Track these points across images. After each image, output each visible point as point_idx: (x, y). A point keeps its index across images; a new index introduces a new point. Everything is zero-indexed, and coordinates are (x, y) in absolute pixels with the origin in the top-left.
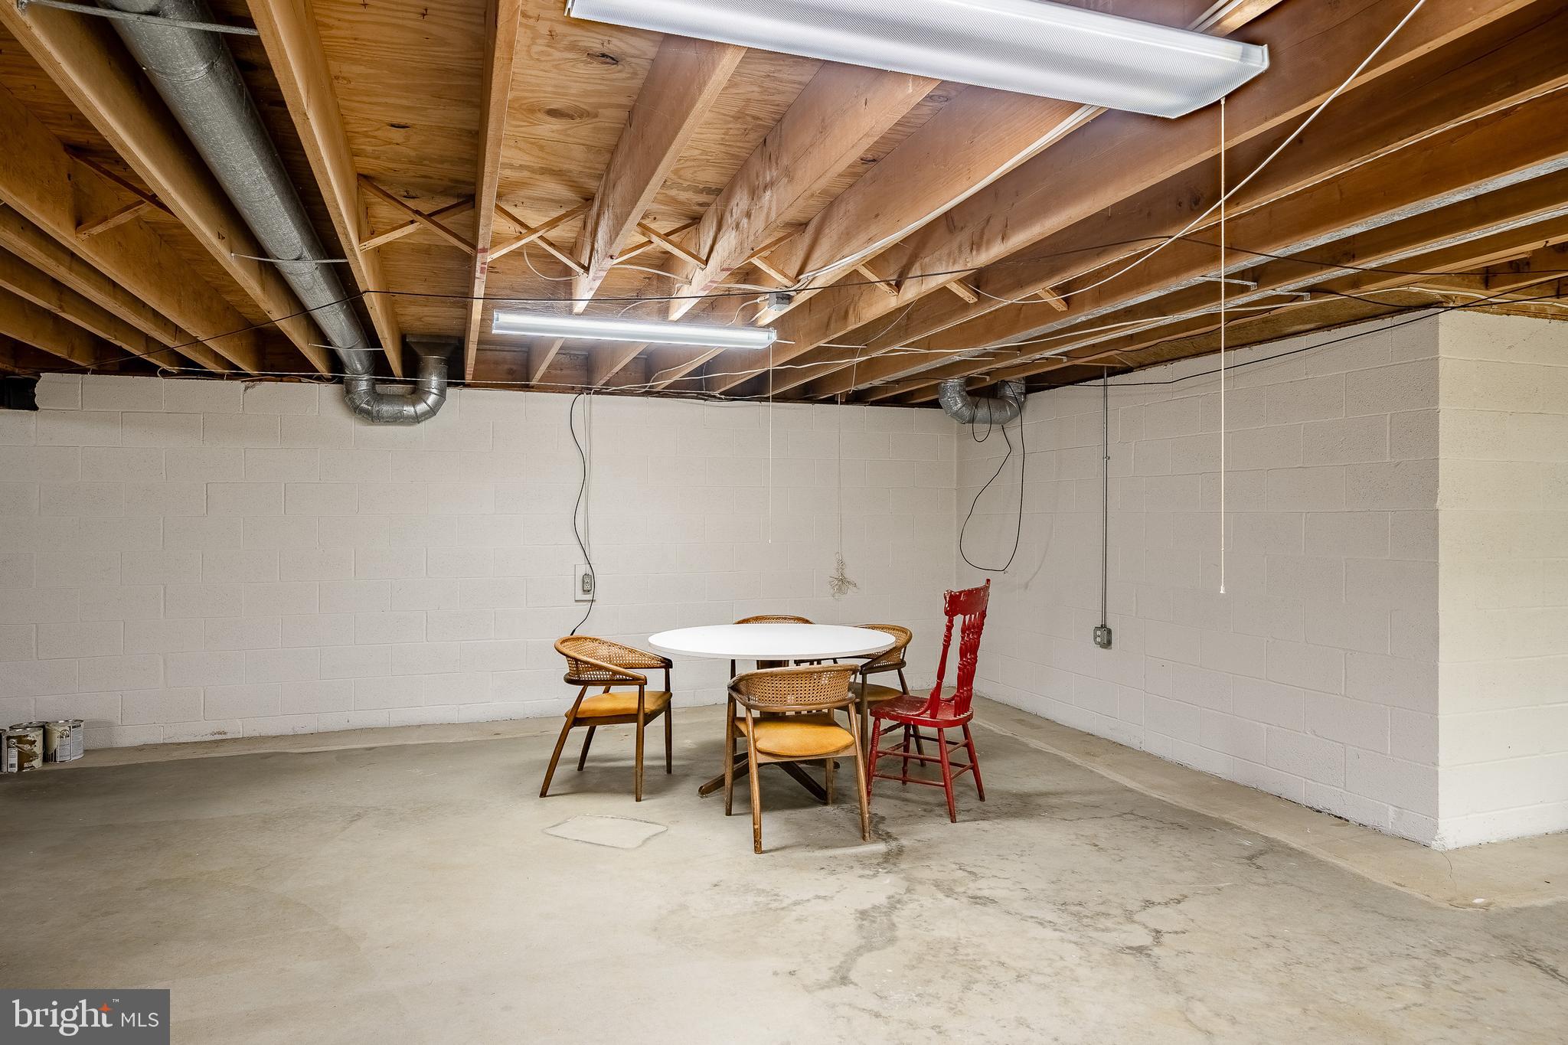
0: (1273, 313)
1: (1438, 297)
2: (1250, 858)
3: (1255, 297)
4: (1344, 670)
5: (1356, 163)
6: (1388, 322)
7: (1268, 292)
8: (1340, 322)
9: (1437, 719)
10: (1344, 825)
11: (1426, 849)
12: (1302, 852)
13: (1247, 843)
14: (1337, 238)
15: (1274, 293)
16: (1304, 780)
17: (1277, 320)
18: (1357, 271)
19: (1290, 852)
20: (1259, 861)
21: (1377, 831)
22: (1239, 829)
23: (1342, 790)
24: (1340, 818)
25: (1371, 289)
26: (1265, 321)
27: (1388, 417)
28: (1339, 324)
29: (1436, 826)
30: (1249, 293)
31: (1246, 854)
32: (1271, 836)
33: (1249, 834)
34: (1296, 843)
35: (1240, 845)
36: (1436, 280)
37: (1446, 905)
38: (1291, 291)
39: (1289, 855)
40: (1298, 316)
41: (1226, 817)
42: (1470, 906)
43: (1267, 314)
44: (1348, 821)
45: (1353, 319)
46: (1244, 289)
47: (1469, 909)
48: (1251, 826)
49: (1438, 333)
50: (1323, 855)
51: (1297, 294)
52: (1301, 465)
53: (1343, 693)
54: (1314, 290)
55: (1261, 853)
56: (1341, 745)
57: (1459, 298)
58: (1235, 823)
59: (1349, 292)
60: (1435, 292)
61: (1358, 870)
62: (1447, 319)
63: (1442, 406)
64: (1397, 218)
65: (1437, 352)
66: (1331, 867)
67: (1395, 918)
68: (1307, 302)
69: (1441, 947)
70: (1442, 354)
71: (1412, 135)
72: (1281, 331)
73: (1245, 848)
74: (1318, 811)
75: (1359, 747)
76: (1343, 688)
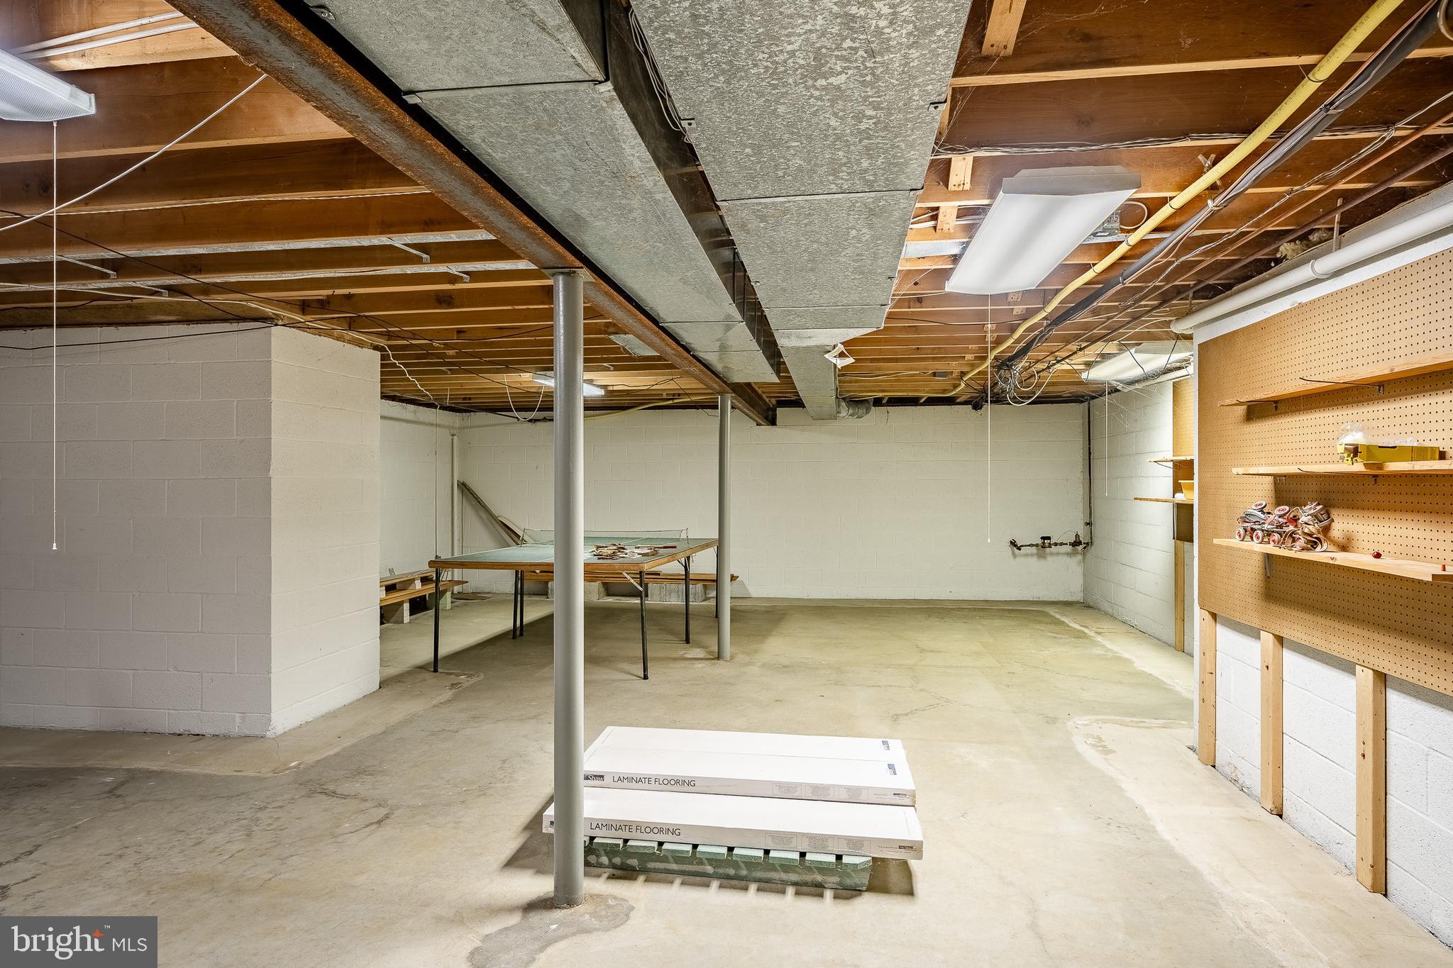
0: (135, 301)
1: (270, 314)
2: (110, 792)
3: (116, 284)
4: (200, 611)
5: (188, 203)
6: (235, 326)
7: (130, 283)
8: (197, 319)
9: (270, 638)
10: (201, 739)
11: (263, 739)
12: (161, 772)
13: (109, 780)
14: (184, 253)
15: (134, 285)
16: (167, 711)
17: (140, 307)
18: (197, 282)
19: (149, 774)
20: (118, 792)
21: (226, 737)
22: (102, 770)
23: (199, 712)
24: (198, 735)
25: (218, 299)
26: (130, 306)
27: (235, 403)
28: (197, 321)
29: (270, 720)
30: (108, 280)
31: (107, 789)
32: (133, 767)
33: (110, 771)
34: (154, 766)
35: (102, 783)
36: (268, 301)
37: (271, 774)
38: (151, 286)
39: (149, 778)
40: (161, 307)
41: (90, 763)
42: (286, 769)
43: (129, 302)
44: (204, 735)
45: (207, 319)
46: (104, 276)
47: (287, 772)
48: (115, 764)
49: (271, 342)
50: (178, 768)
51: (156, 289)
52: (164, 438)
53: (200, 630)
54: (172, 290)
55: (122, 784)
56: (198, 674)
57: (286, 318)
58: (98, 766)
59: (201, 297)
60: (269, 310)
61: (207, 771)
62: (277, 331)
63: (273, 398)
64: (229, 250)
65: (269, 355)
66: (185, 775)
67: (232, 797)
68: (165, 298)
69: (262, 805)
70: (274, 358)
71: (228, 196)
72: (146, 318)
73: (106, 784)
74: (180, 735)
75: (212, 673)
76: (200, 626)
